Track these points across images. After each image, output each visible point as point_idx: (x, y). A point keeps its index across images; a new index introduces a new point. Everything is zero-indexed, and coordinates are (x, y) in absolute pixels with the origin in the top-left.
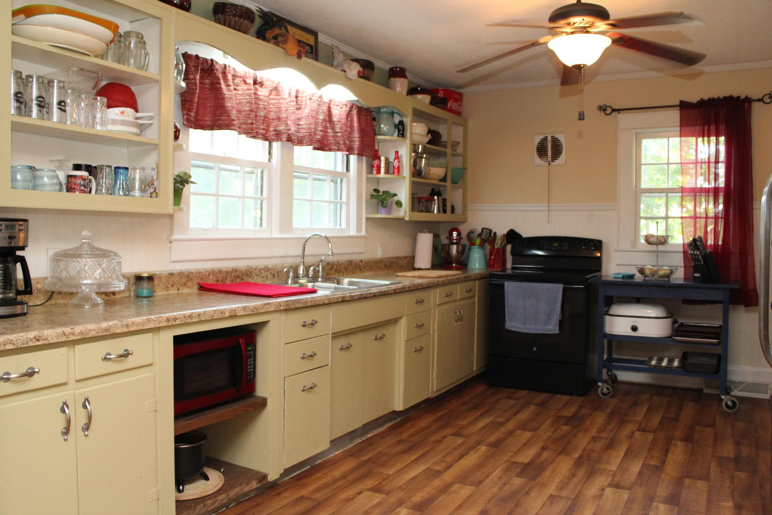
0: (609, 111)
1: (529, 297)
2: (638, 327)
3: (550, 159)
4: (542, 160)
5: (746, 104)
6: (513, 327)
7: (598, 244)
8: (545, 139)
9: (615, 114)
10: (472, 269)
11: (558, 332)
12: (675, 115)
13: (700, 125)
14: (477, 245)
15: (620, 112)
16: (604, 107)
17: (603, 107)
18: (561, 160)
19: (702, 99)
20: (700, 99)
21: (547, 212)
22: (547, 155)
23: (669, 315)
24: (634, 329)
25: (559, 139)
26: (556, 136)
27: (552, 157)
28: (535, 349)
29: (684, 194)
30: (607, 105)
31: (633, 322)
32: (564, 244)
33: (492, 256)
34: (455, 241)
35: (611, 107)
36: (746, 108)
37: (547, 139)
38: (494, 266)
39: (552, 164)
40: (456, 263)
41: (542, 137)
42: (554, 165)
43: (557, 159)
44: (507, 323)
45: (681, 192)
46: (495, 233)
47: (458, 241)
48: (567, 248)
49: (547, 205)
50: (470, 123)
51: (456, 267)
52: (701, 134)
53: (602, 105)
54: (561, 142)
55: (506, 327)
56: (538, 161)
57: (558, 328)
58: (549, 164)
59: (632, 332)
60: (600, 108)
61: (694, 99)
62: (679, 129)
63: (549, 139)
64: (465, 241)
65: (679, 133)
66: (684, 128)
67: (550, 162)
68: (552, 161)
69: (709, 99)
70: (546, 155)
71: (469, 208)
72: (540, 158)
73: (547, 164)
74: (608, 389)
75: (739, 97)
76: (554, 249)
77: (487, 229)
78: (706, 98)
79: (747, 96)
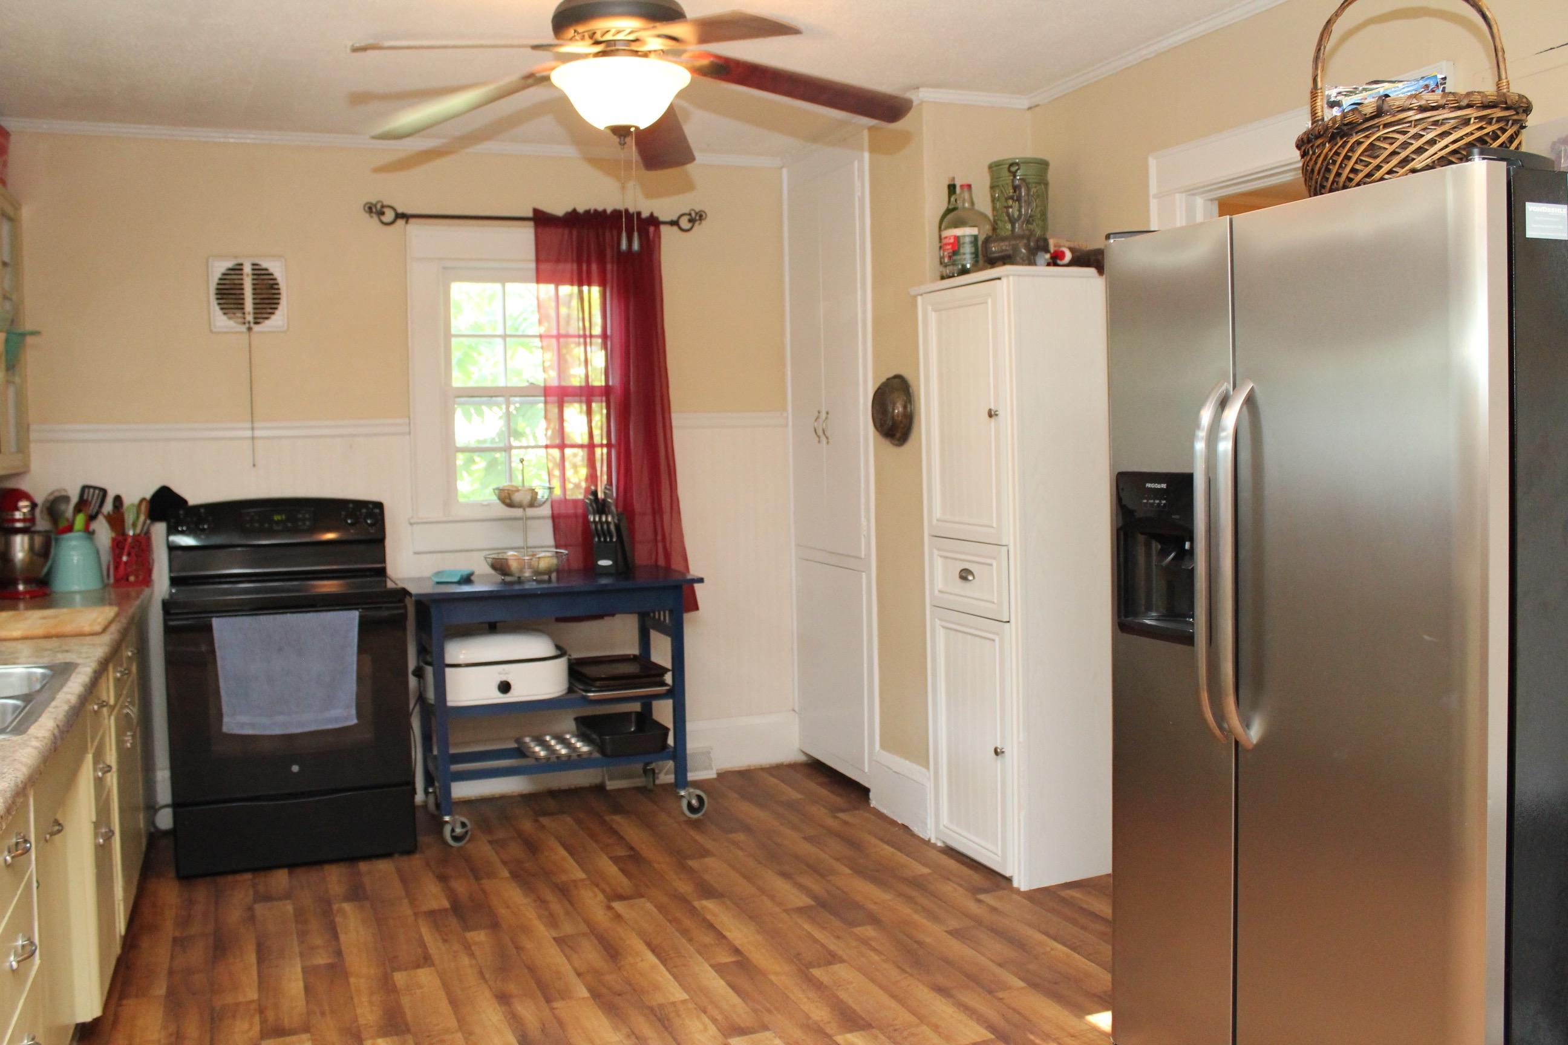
0: (389, 216)
1: (280, 650)
2: (512, 683)
3: (250, 318)
4: (230, 318)
5: (652, 229)
6: (243, 725)
7: (377, 511)
8: (238, 269)
9: (401, 222)
10: (67, 593)
11: (355, 721)
12: (525, 236)
13: (572, 262)
14: (79, 531)
15: (411, 221)
16: (379, 207)
17: (375, 205)
18: (277, 320)
19: (574, 210)
20: (570, 209)
21: (250, 442)
22: (243, 309)
23: (559, 653)
24: (505, 687)
25: (271, 270)
26: (264, 265)
27: (255, 313)
28: (295, 768)
29: (548, 398)
30: (385, 203)
31: (500, 673)
32: (300, 516)
33: (121, 557)
34: (19, 525)
35: (394, 209)
36: (651, 235)
37: (242, 269)
38: (127, 580)
39: (256, 328)
40: (27, 581)
41: (230, 264)
42: (260, 332)
43: (267, 318)
44: (226, 719)
45: (542, 394)
46: (118, 500)
47: (28, 524)
48: (308, 523)
49: (249, 425)
50: (26, 213)
51: (25, 593)
52: (575, 278)
53: (374, 202)
54: (275, 279)
55: (225, 729)
56: (221, 321)
57: (353, 711)
58: (250, 329)
59: (501, 695)
60: (370, 208)
61: (558, 208)
62: (533, 265)
63: (247, 269)
64: (42, 524)
65: (533, 273)
66: (543, 266)
67: (252, 325)
68: (256, 323)
69: (587, 212)
70: (240, 305)
71: (33, 436)
72: (225, 314)
73: (244, 328)
74: (463, 825)
75: (605, 211)
76: (280, 528)
77: (95, 488)
78: (581, 209)
79: (652, 215)
